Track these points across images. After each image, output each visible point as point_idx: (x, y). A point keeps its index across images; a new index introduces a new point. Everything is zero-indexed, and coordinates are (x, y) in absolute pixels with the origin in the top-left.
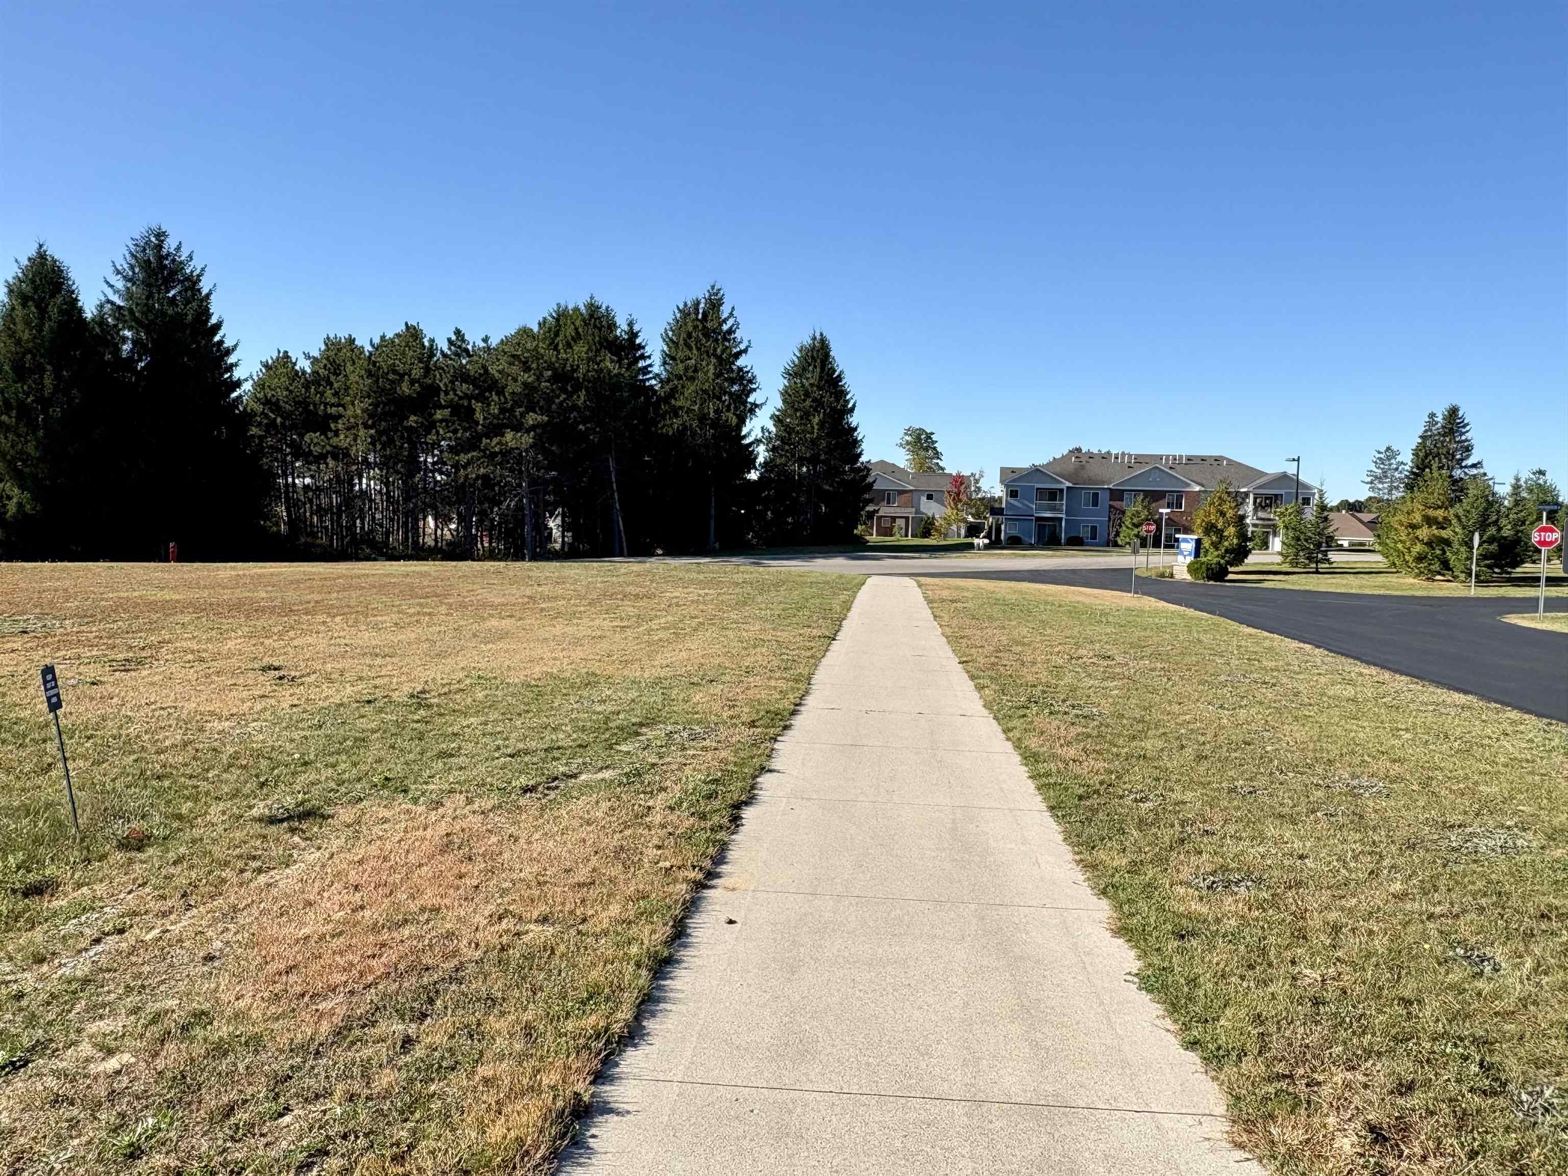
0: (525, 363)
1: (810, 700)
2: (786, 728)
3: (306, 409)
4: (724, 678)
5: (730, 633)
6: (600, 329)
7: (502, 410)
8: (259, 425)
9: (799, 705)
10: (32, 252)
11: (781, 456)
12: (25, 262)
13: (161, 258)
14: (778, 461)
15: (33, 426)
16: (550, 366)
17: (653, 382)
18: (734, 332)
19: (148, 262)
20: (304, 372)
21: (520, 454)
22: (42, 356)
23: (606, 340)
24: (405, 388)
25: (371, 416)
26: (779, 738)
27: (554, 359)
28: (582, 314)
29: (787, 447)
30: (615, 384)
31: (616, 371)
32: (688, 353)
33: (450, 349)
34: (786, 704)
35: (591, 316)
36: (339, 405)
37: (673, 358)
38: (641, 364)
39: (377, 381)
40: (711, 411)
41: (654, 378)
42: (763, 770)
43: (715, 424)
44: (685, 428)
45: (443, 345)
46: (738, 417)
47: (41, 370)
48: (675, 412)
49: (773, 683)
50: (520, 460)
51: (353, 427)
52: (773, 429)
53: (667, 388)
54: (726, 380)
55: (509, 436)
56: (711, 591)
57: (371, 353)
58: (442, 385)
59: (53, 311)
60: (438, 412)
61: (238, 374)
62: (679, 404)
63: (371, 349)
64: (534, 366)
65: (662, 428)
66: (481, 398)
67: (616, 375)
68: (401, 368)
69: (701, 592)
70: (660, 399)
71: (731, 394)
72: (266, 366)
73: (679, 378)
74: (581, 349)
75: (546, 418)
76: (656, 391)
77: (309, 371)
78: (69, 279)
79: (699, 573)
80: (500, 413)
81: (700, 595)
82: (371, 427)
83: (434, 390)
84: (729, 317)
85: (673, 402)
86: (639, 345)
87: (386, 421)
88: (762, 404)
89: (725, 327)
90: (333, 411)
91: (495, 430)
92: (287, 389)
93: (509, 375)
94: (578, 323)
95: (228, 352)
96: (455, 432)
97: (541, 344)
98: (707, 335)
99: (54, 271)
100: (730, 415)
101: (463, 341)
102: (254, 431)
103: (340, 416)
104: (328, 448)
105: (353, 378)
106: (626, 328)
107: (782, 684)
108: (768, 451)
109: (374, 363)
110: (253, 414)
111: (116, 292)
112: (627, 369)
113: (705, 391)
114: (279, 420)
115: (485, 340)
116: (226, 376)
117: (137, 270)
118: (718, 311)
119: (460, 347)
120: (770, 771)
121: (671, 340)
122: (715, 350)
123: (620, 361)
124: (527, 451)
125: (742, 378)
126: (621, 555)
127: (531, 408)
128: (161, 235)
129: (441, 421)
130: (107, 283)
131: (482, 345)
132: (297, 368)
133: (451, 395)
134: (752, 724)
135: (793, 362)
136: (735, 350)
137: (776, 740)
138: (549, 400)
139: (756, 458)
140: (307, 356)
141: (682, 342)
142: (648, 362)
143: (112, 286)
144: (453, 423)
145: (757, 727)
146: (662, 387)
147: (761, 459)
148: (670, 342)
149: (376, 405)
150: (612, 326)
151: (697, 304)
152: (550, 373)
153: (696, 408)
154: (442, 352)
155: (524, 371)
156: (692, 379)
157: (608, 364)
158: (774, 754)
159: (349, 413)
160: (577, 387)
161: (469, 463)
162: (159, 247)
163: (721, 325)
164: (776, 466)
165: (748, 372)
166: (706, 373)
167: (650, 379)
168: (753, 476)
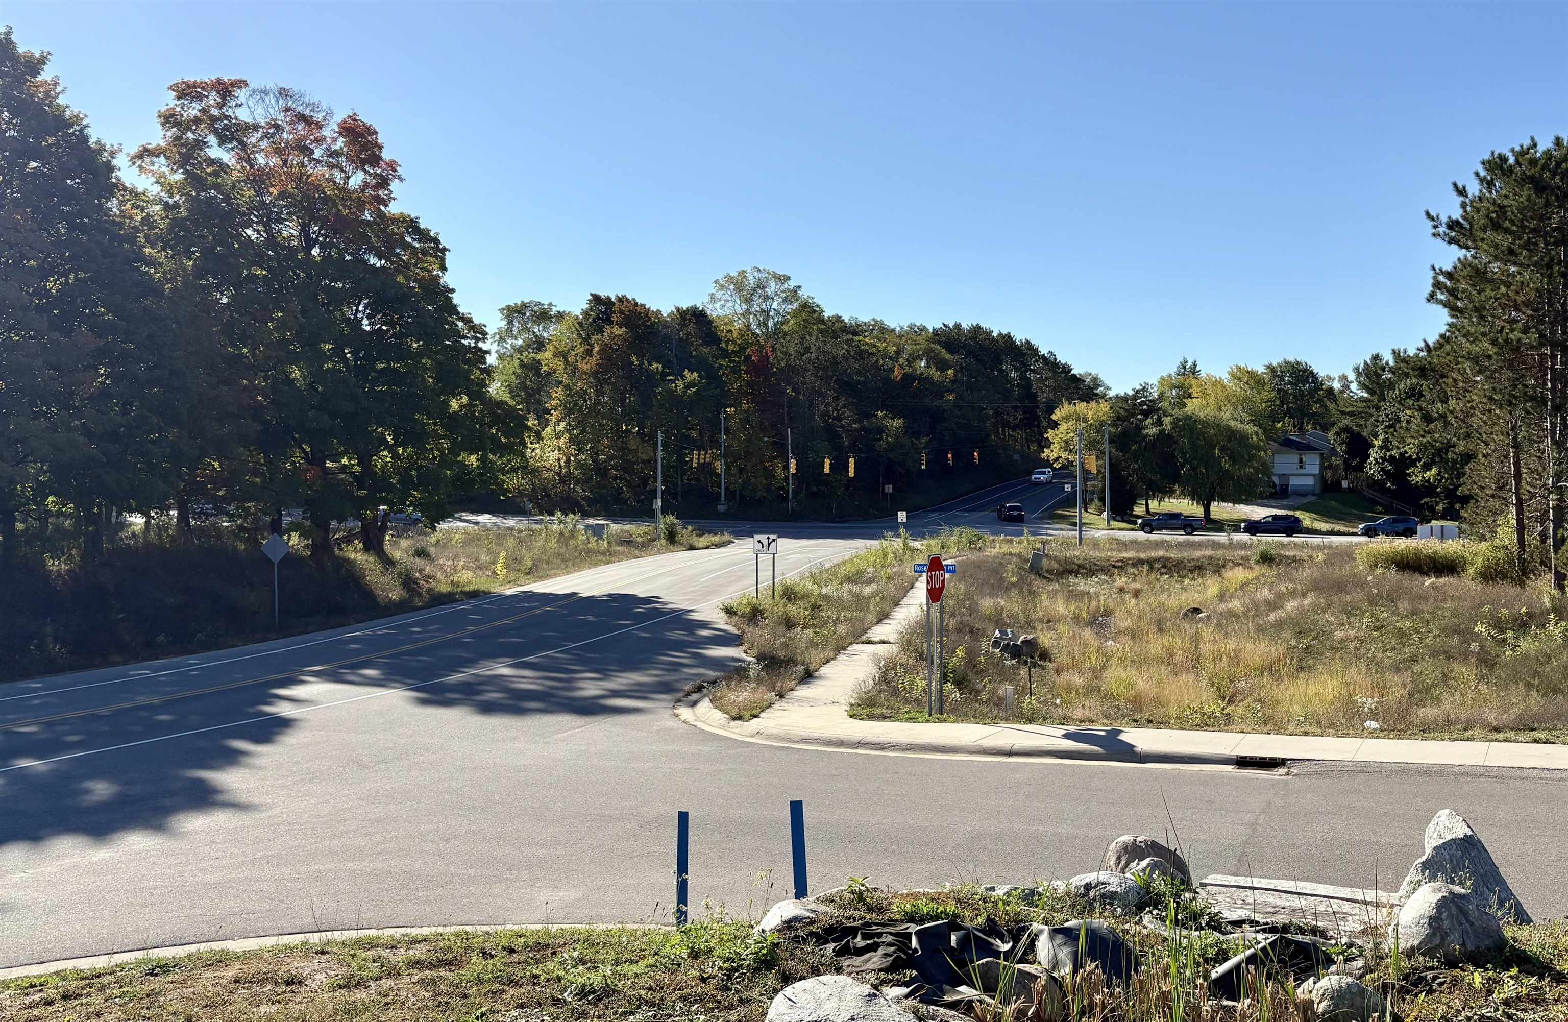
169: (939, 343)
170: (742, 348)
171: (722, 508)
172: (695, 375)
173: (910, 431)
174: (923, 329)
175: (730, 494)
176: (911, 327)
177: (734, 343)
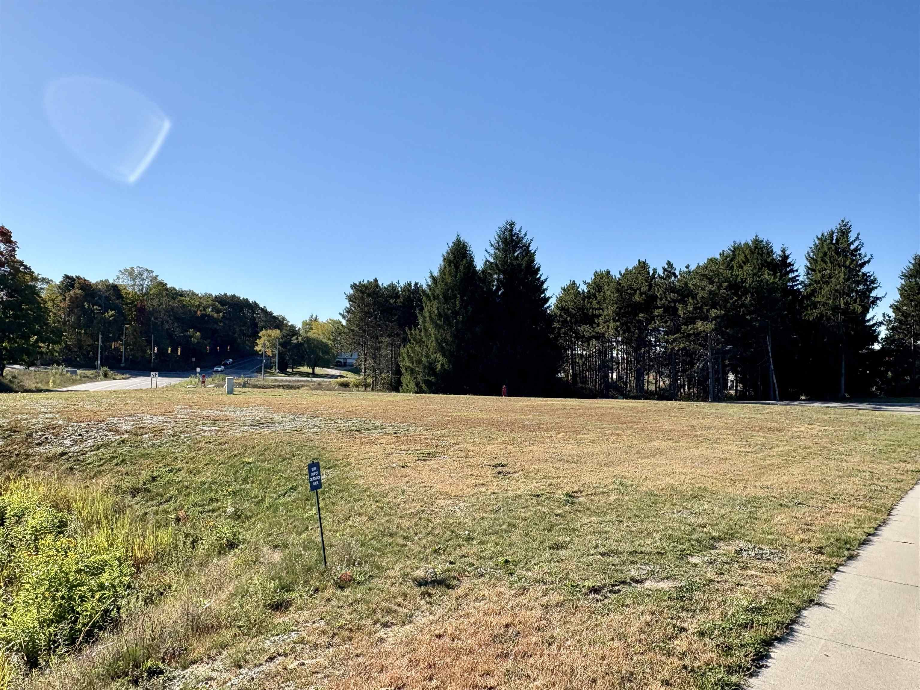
0: (710, 279)
1: (885, 531)
2: (851, 558)
3: (583, 312)
4: (811, 502)
5: (832, 463)
6: (761, 255)
7: (695, 309)
8: (559, 321)
9: (873, 535)
10: (454, 239)
11: (899, 333)
12: (451, 244)
13: (511, 236)
14: (897, 337)
15: (450, 325)
16: (727, 280)
17: (800, 287)
18: (860, 250)
19: (506, 239)
20: (583, 292)
21: (707, 335)
22: (456, 290)
23: (766, 261)
24: (637, 298)
25: (617, 314)
26: (841, 568)
27: (729, 276)
28: (750, 247)
29: (904, 327)
30: (772, 289)
31: (771, 281)
32: (824, 265)
33: (664, 273)
34: (860, 534)
35: (756, 247)
36: (600, 309)
37: (813, 270)
38: (791, 275)
39: (621, 294)
40: (842, 303)
41: (800, 284)
42: (811, 602)
43: (845, 312)
44: (822, 315)
45: (660, 272)
46: (863, 306)
47: (455, 297)
48: (815, 305)
49: (853, 511)
50: (705, 338)
51: (607, 321)
52: (893, 315)
53: (809, 290)
54: (853, 282)
55: (699, 324)
56: (831, 428)
57: (619, 279)
58: (658, 295)
59: (462, 267)
60: (656, 311)
61: (548, 294)
62: (816, 300)
63: (619, 277)
64: (716, 280)
65: (805, 315)
66: (682, 301)
67: (773, 283)
68: (635, 286)
69: (822, 428)
70: (803, 297)
71: (857, 292)
72: (564, 289)
73: (817, 282)
74: (748, 268)
75: (723, 312)
76: (801, 292)
77: (586, 291)
78: (470, 251)
79: (825, 414)
80: (694, 310)
81: (820, 431)
82: (617, 321)
83: (654, 298)
84: (855, 241)
85: (813, 298)
86: (790, 263)
87: (625, 317)
88: (882, 298)
89: (852, 247)
90: (597, 312)
91: (691, 320)
92: (573, 301)
93: (699, 287)
94: (747, 253)
95: (543, 283)
96: (666, 322)
97: (721, 267)
98: (837, 253)
99: (463, 247)
100: (856, 306)
101: (672, 268)
102: (556, 325)
103: (600, 315)
104: (594, 334)
105: (608, 293)
106: (780, 253)
107: (862, 514)
108: (888, 330)
109: (620, 284)
110: (556, 316)
111: (491, 255)
112: (780, 279)
113: (836, 291)
114: (569, 319)
115: (688, 267)
116: (542, 296)
117: (500, 243)
118: (847, 236)
119: (670, 272)
120: (819, 604)
121: (812, 259)
122: (845, 262)
123: (775, 274)
124: (711, 332)
125: (866, 280)
126: (775, 399)
127: (714, 306)
128: (512, 224)
129: (657, 316)
130: (487, 251)
131: (685, 270)
132: (580, 289)
133: (664, 301)
134: (819, 551)
135: (909, 267)
136: (860, 262)
137: (836, 570)
138: (726, 301)
139: (878, 334)
140: (585, 283)
141: (819, 259)
142: (796, 274)
143: (489, 253)
144: (665, 317)
145: (822, 554)
146: (806, 289)
147: (882, 335)
148: (812, 260)
149: (620, 309)
150: (770, 252)
151: (833, 233)
152: (726, 284)
153: (830, 302)
154: (659, 275)
155: (710, 284)
156: (827, 283)
157: (767, 276)
158: (831, 585)
159: (606, 313)
160: (746, 291)
161: (674, 340)
162: (511, 230)
163: (849, 245)
164: (894, 340)
165: (870, 276)
166: (838, 279)
167: (798, 284)
168: (877, 347)
169: (217, 301)
170: (133, 302)
171: (122, 365)
172: (113, 312)
173: (203, 337)
174: (210, 295)
175: (126, 360)
176: (206, 294)
177: (130, 299)
